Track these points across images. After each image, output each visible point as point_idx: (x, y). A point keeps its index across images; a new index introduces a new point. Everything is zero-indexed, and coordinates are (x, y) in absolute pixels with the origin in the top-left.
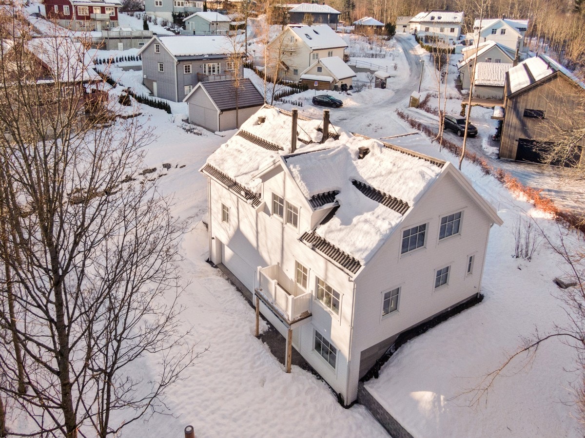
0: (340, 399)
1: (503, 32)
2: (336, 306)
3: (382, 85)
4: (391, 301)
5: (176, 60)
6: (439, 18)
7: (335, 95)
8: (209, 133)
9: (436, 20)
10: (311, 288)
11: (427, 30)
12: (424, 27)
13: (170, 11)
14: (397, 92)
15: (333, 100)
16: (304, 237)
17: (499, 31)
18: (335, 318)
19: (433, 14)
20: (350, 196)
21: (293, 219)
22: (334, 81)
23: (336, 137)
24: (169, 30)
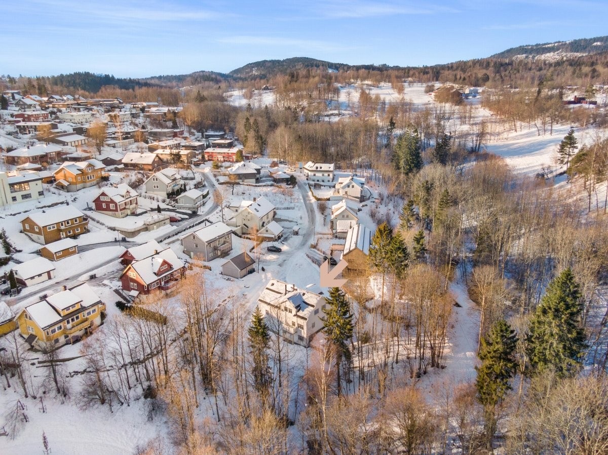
0: (305, 347)
1: (353, 187)
2: (303, 329)
3: (296, 233)
4: (313, 326)
5: (206, 244)
6: (321, 168)
7: (277, 244)
8: (236, 279)
9: (319, 169)
10: (296, 326)
11: (315, 175)
12: (312, 173)
13: (163, 191)
14: (304, 235)
15: (277, 248)
16: (294, 316)
17: (351, 186)
18: (302, 331)
19: (317, 165)
20: (303, 305)
21: (290, 312)
22: (275, 237)
23: (296, 290)
24: (168, 205)
